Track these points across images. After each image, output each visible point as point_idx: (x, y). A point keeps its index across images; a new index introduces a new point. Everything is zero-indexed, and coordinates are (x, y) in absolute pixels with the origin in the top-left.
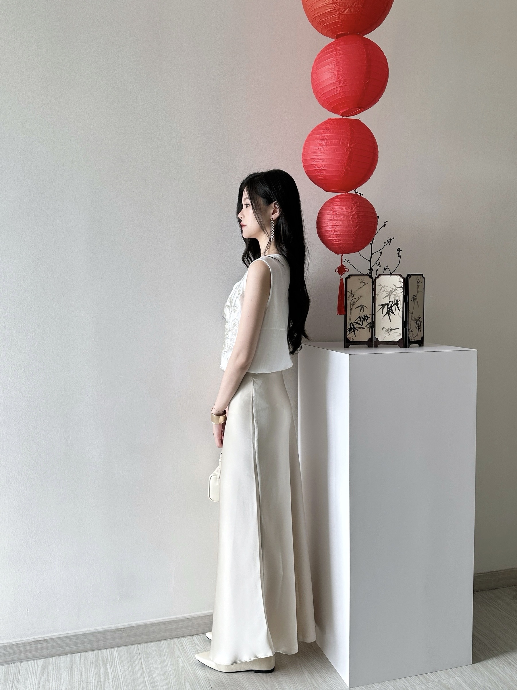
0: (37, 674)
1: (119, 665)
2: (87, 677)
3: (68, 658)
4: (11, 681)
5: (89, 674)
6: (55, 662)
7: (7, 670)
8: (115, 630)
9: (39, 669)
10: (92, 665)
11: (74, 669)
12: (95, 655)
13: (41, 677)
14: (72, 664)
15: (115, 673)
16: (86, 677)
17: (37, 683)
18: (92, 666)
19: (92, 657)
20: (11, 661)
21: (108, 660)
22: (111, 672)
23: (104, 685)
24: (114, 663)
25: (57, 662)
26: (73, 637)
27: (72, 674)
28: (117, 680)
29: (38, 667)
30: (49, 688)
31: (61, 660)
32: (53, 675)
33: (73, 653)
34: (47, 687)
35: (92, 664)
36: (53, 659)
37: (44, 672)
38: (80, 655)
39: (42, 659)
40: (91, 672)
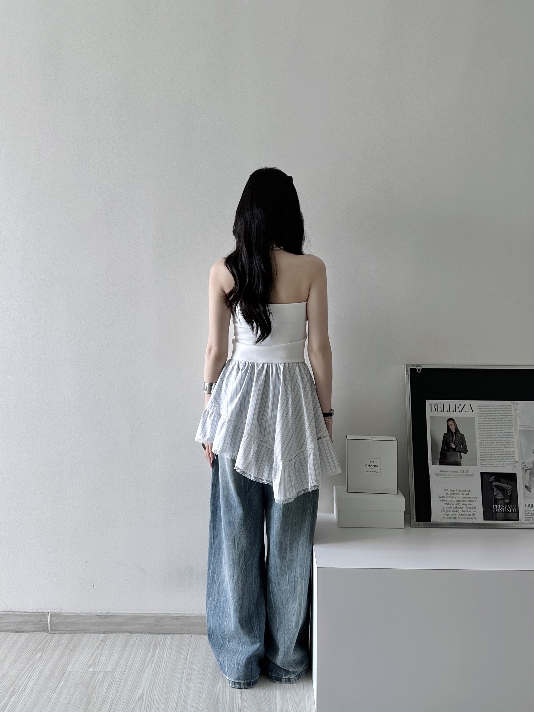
0: (94, 646)
1: (167, 651)
2: (135, 657)
3: (126, 636)
4: (71, 649)
5: (137, 654)
6: (113, 638)
7: (71, 638)
8: (171, 617)
9: (98, 642)
10: (144, 646)
11: (127, 648)
12: (151, 638)
13: (96, 650)
14: (127, 643)
15: (161, 658)
16: (133, 657)
17: (90, 655)
19: (146, 640)
20: (77, 631)
21: (160, 645)
22: (157, 658)
23: (146, 667)
24: (163, 649)
25: (115, 639)
26: (133, 617)
27: (123, 652)
28: (160, 665)
29: (97, 640)
30: (99, 661)
31: (119, 637)
32: (107, 651)
33: (131, 633)
34: (98, 659)
37: (101, 646)
38: (137, 636)
39: (104, 634)
40: (140, 654)
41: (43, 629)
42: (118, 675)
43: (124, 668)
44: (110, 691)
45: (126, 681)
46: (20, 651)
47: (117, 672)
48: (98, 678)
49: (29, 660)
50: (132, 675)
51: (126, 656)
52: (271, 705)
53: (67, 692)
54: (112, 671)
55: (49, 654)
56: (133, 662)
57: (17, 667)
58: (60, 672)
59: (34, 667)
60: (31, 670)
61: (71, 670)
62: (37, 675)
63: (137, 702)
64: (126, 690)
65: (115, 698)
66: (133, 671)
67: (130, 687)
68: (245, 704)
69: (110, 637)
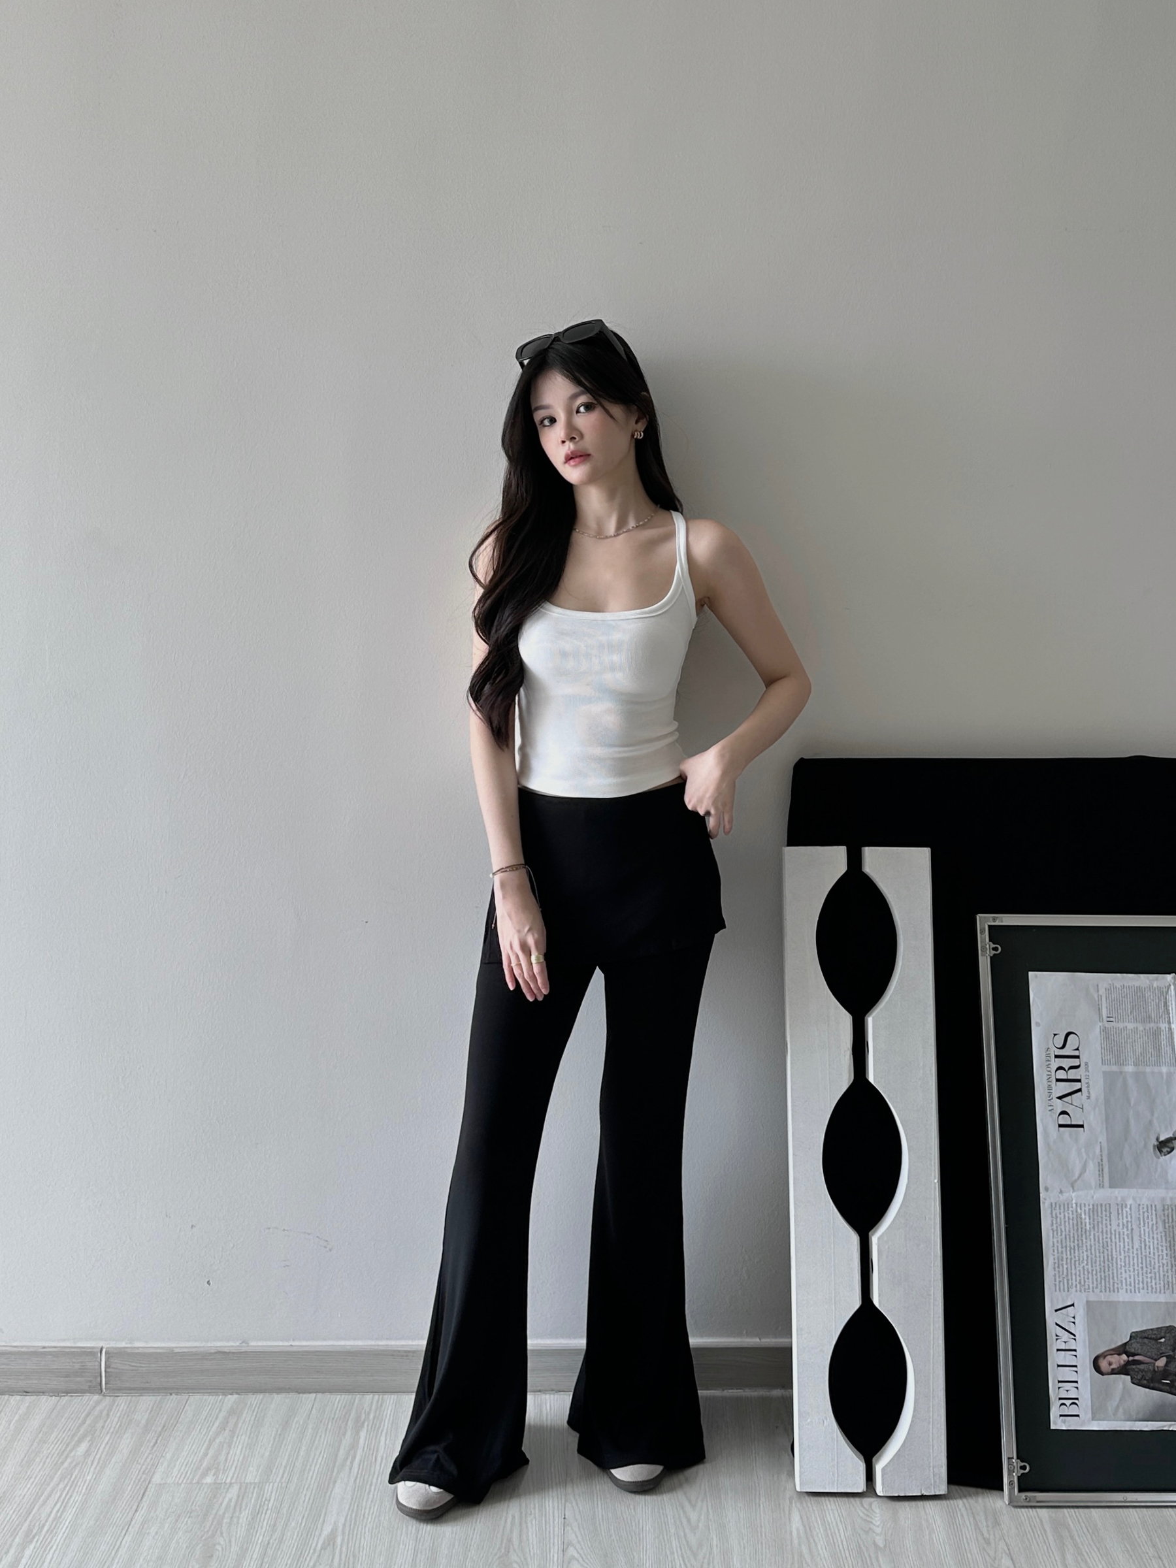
0: (214, 1421)
1: (387, 1433)
2: (311, 1450)
3: (287, 1401)
5: (316, 1442)
6: (258, 1405)
7: (157, 1407)
9: (221, 1415)
10: (330, 1423)
11: (291, 1427)
12: (346, 1403)
13: (217, 1434)
14: (291, 1417)
15: (371, 1451)
16: (307, 1450)
17: (205, 1446)
18: (329, 1426)
19: (337, 1407)
20: (171, 1388)
21: (368, 1418)
22: (364, 1448)
23: (339, 1472)
24: (376, 1426)
25: (262, 1405)
26: (303, 1355)
27: (281, 1438)
28: (371, 1466)
29: (220, 1411)
30: (226, 1460)
31: (271, 1403)
32: (244, 1434)
33: (302, 1391)
34: (222, 1457)
35: (332, 1423)
36: (256, 1398)
37: (229, 1424)
38: (314, 1398)
39: (234, 1395)
40: (322, 1440)
41: (90, 1387)
42: (274, 1492)
43: (286, 1475)
44: (256, 1527)
45: (294, 1505)
46: (37, 1440)
47: (271, 1484)
48: (226, 1500)
49: (60, 1460)
50: (305, 1489)
51: (290, 1446)
52: (633, 1554)
53: (156, 1533)
54: (259, 1483)
55: (109, 1445)
56: (308, 1461)
57: (34, 1476)
58: (137, 1485)
59: (73, 1477)
60: (68, 1482)
61: (163, 1482)
62: (81, 1496)
63: (323, 1551)
64: (293, 1524)
65: (269, 1543)
66: (308, 1482)
67: (302, 1521)
68: (571, 1551)
69: (249, 1403)
